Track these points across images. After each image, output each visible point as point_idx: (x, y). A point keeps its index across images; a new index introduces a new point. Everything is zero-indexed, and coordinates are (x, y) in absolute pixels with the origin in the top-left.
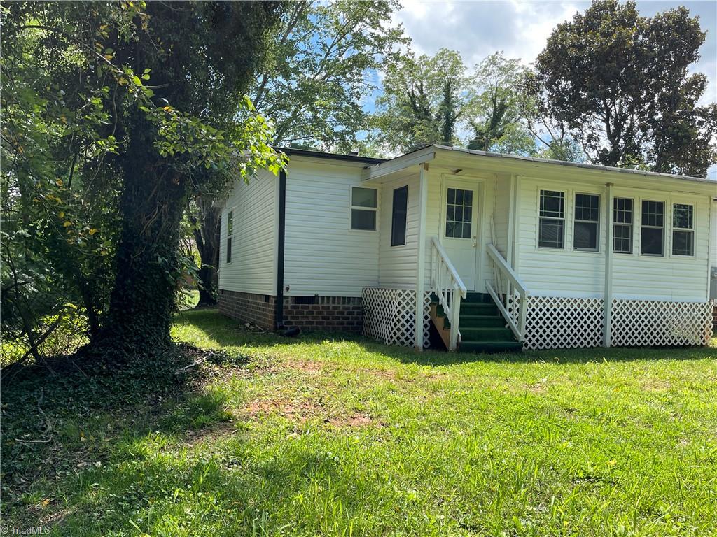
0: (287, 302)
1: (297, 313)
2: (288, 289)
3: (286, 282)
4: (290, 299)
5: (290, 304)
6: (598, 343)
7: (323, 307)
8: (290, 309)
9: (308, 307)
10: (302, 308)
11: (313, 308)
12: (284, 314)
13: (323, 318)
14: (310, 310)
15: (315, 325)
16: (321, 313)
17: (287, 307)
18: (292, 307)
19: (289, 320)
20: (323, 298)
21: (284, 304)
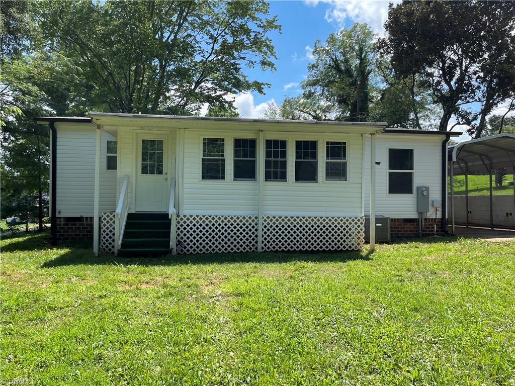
0: (60, 221)
1: (68, 228)
2: (59, 212)
3: (58, 207)
4: (62, 219)
5: (63, 222)
6: (253, 248)
7: (87, 225)
8: (62, 226)
9: (76, 225)
10: (72, 225)
11: (80, 225)
12: (58, 229)
13: (87, 232)
14: (78, 226)
15: (81, 236)
16: (86, 228)
17: (60, 225)
18: (64, 225)
19: (62, 233)
20: (87, 218)
21: (58, 223)
